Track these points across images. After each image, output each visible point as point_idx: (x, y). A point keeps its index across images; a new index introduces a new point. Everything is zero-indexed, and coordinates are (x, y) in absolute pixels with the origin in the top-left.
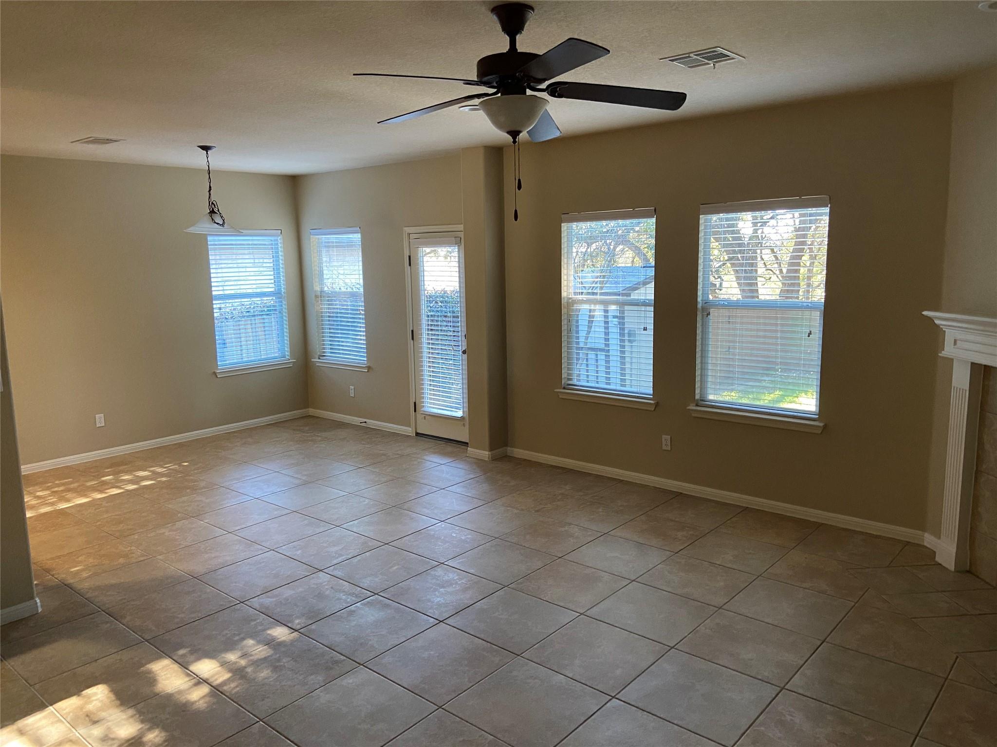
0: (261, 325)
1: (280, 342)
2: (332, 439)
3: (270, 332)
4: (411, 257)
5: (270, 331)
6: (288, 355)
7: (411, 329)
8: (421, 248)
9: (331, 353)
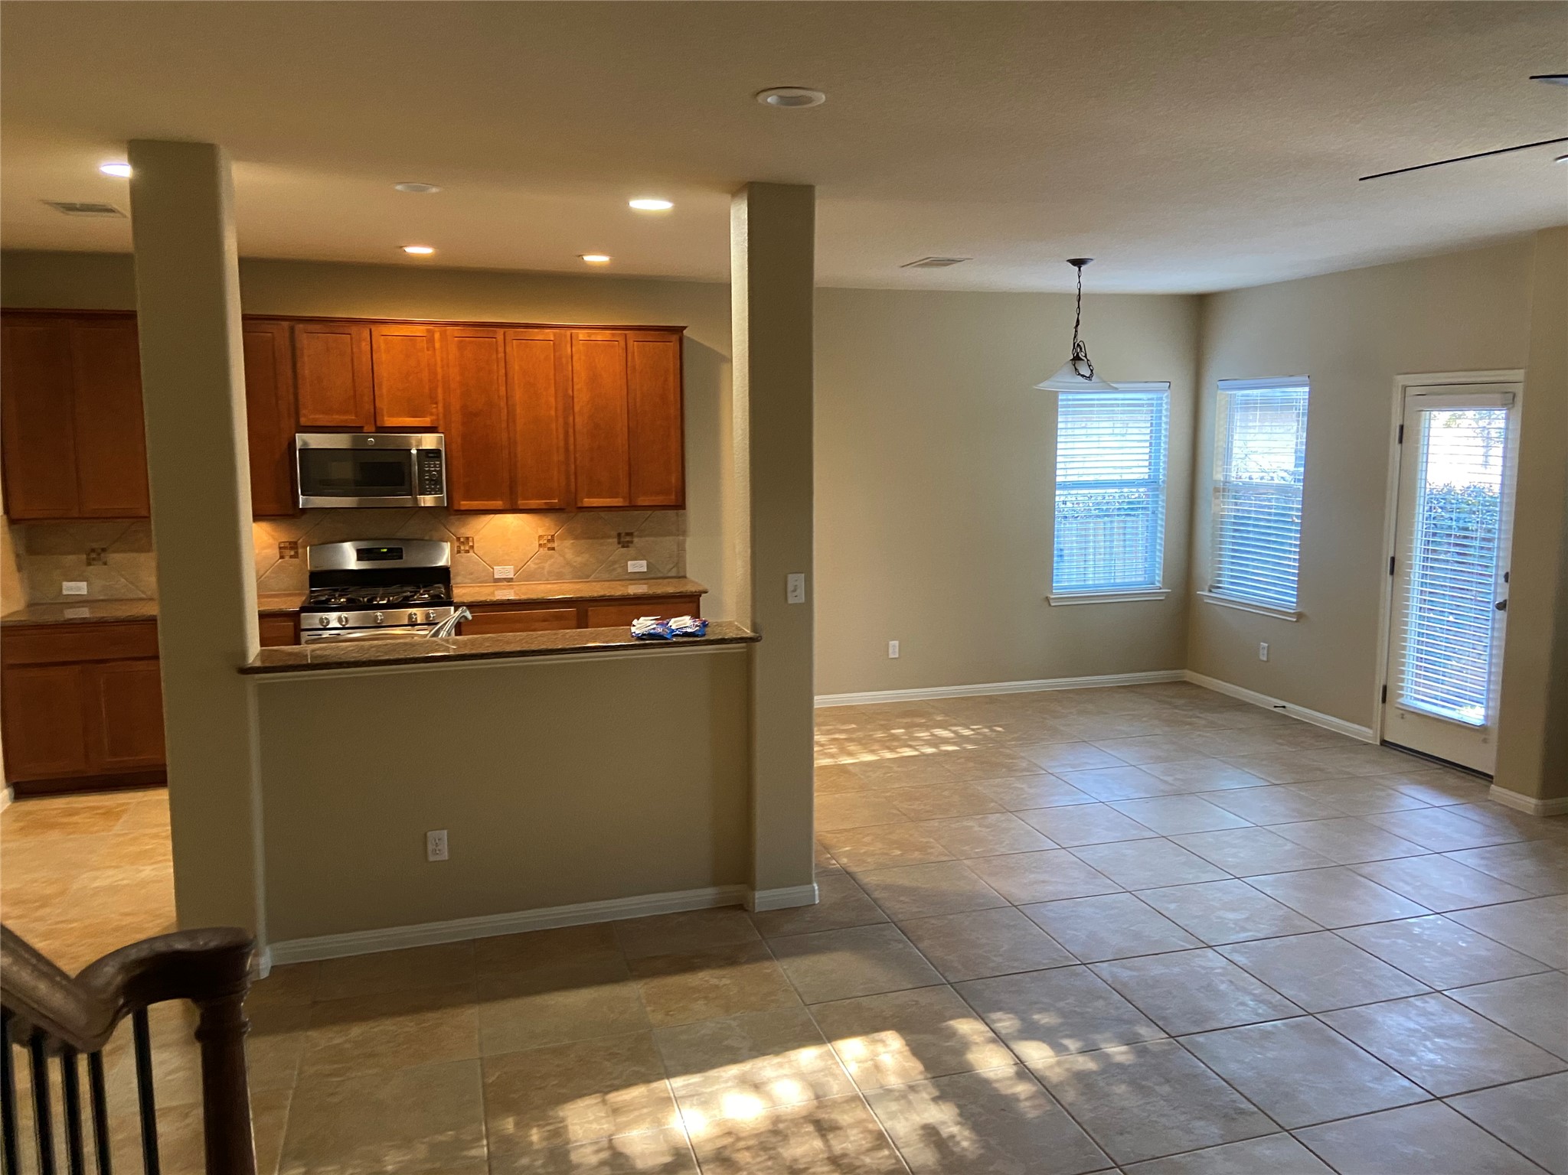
0: (1121, 531)
1: (1149, 560)
2: (1224, 726)
3: (1134, 543)
4: (1404, 427)
5: (1133, 540)
6: (1159, 581)
7: (1391, 554)
8: (1428, 412)
9: (1233, 583)
